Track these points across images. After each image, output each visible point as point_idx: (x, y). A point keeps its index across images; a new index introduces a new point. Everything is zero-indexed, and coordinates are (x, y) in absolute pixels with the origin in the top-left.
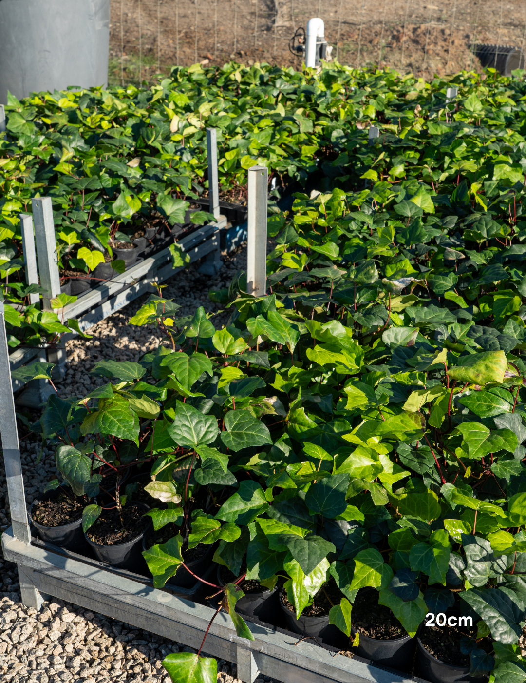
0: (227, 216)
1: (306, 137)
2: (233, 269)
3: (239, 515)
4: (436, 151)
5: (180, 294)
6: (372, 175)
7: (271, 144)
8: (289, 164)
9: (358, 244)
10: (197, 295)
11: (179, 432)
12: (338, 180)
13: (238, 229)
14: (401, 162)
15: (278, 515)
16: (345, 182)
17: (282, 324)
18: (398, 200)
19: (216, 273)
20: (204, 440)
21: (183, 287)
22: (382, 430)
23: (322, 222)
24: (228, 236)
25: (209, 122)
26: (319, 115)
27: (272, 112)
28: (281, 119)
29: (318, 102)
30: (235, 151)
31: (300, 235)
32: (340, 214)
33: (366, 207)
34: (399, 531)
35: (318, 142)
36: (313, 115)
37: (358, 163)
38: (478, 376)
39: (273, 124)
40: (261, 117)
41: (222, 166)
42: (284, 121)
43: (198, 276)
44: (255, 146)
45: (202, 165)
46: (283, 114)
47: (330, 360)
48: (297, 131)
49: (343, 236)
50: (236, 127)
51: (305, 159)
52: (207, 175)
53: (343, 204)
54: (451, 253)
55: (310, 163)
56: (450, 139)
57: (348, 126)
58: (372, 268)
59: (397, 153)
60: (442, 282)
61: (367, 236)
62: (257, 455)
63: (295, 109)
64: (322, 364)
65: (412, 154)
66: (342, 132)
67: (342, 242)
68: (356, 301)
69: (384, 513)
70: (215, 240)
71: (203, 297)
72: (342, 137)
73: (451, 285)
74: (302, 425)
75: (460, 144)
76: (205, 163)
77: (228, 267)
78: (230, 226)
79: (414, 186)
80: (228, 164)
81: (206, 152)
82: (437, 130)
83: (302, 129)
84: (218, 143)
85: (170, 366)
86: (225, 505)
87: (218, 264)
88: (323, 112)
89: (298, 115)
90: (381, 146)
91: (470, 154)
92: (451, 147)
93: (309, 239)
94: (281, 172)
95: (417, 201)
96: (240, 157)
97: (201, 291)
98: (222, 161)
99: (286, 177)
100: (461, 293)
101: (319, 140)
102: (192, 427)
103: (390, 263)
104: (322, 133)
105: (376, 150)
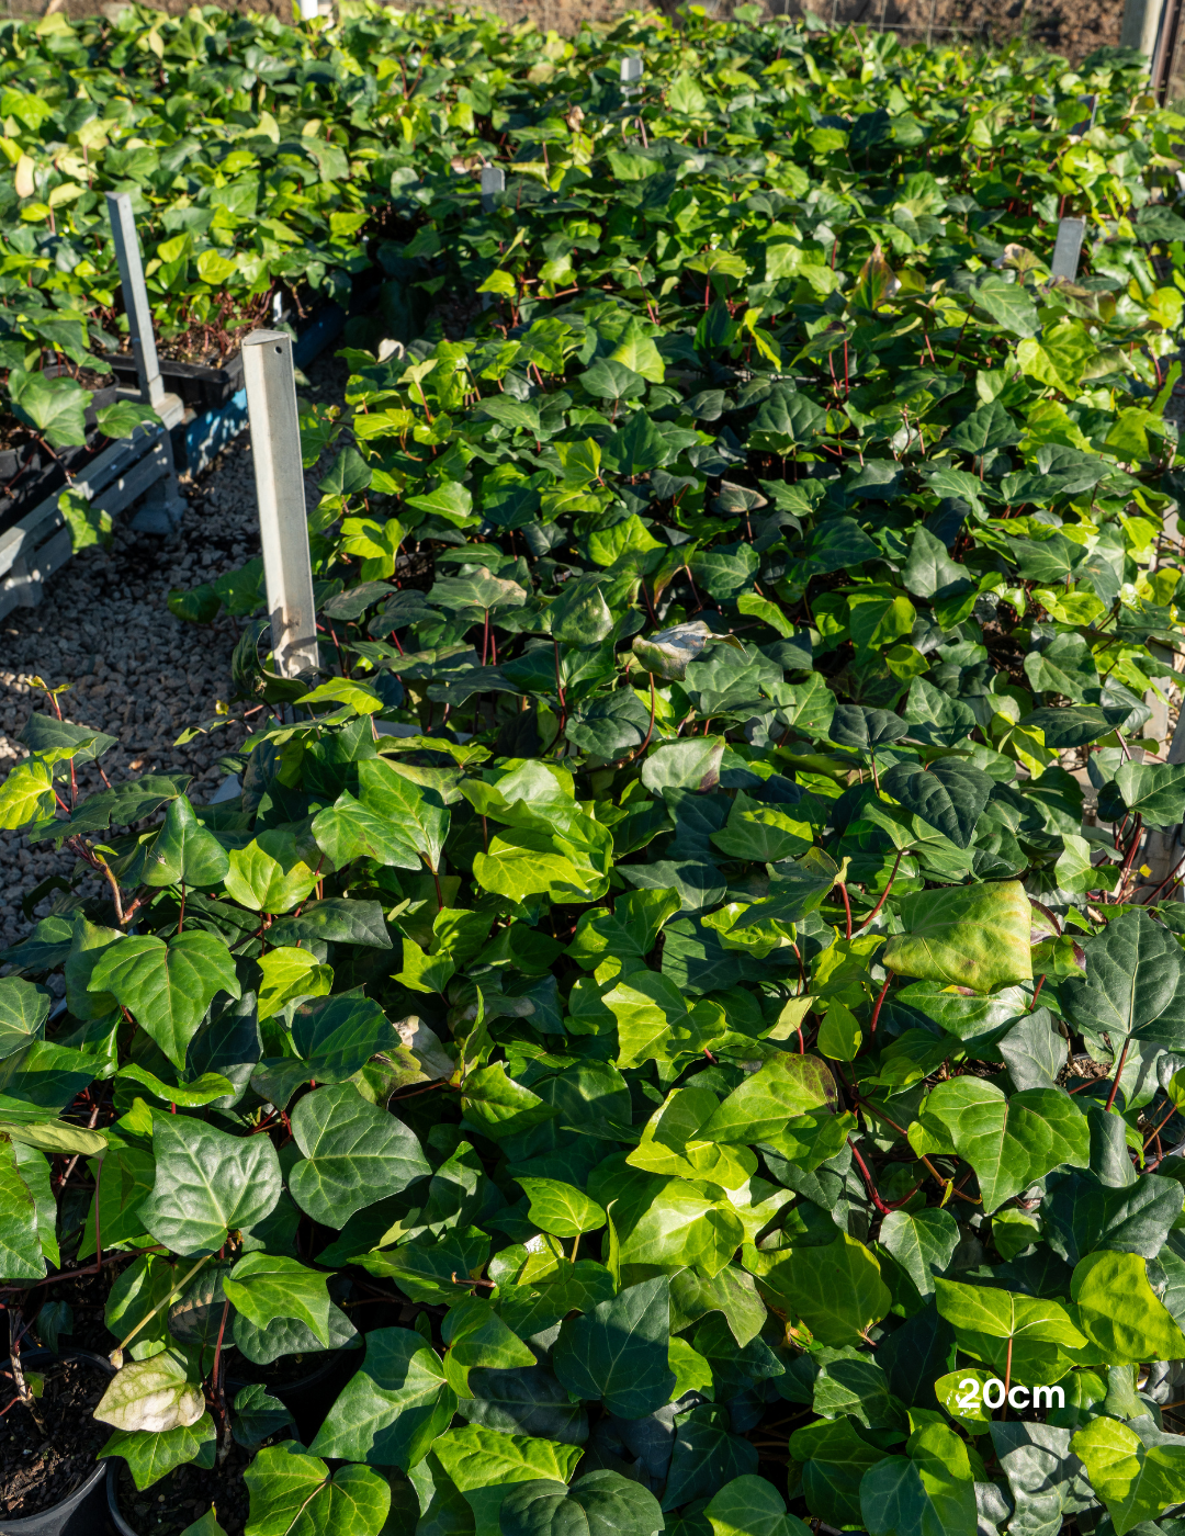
0: (182, 395)
1: (336, 191)
2: (211, 515)
3: (377, 1436)
4: (635, 219)
5: (97, 591)
6: (502, 283)
7: (259, 212)
8: (307, 261)
9: (515, 480)
10: (139, 592)
11: (173, 1213)
12: (420, 288)
13: (209, 417)
14: (564, 250)
15: (483, 1408)
16: (437, 293)
17: (398, 794)
18: (585, 357)
19: (176, 531)
20: (246, 1213)
21: (101, 573)
22: (727, 1125)
23: (423, 433)
24: (190, 438)
25: (106, 167)
26: (355, 135)
27: (251, 133)
28: (275, 150)
29: (349, 104)
30: (179, 241)
31: (373, 463)
32: (459, 403)
33: (514, 380)
34: (818, 1424)
35: (362, 199)
36: (344, 135)
37: (461, 248)
38: (968, 966)
39: (257, 163)
40: (227, 148)
41: (154, 277)
42: (281, 156)
43: (133, 538)
44: (225, 223)
45: (106, 277)
46: (276, 139)
47: (536, 880)
48: (315, 179)
49: (477, 461)
50: (173, 176)
51: (341, 242)
52: (123, 302)
53: (463, 378)
54: (734, 494)
55: (354, 252)
56: (662, 188)
57: (423, 156)
58: (596, 603)
59: (551, 227)
60: (725, 570)
61: (528, 455)
62: (398, 1224)
63: (301, 121)
64: (519, 898)
65: (583, 228)
66: (413, 172)
67: (476, 477)
68: (563, 683)
69: (765, 1360)
70: (162, 454)
71: (152, 597)
72: (415, 186)
73: (745, 576)
74: (501, 1103)
75: (687, 202)
76: (114, 272)
77: (199, 511)
78: (192, 415)
79: (613, 318)
80: (168, 272)
81: (111, 244)
82: (629, 167)
83: (326, 173)
84: (138, 218)
85: (118, 991)
86: (336, 1413)
87: (176, 505)
88: (364, 126)
89: (310, 141)
90: (512, 212)
91: (709, 222)
92: (667, 208)
93: (395, 470)
94: (294, 280)
95: (628, 357)
96: (194, 254)
97: (145, 578)
98: (153, 265)
99: (305, 289)
100: (771, 594)
101: (364, 194)
102: (208, 1185)
103: (597, 528)
104: (367, 177)
105: (503, 221)
